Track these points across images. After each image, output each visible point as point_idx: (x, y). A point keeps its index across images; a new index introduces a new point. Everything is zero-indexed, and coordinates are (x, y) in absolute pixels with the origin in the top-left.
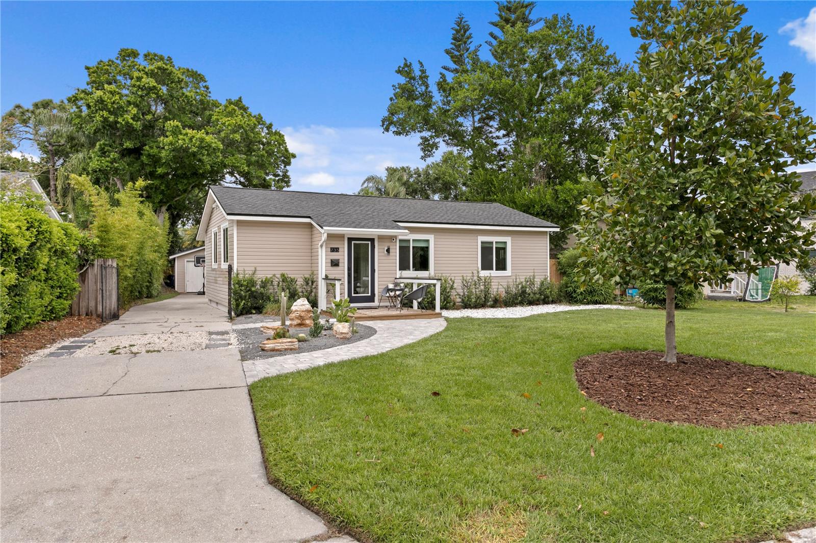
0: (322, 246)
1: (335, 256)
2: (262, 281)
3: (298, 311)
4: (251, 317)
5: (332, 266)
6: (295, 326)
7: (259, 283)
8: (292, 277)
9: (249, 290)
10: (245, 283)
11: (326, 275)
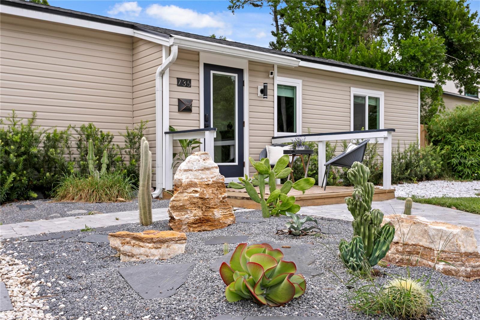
0: (162, 74)
1: (185, 93)
2: (48, 138)
3: (195, 185)
5: (180, 110)
8: (105, 132)
9: (24, 153)
10: (17, 138)
11: (170, 127)
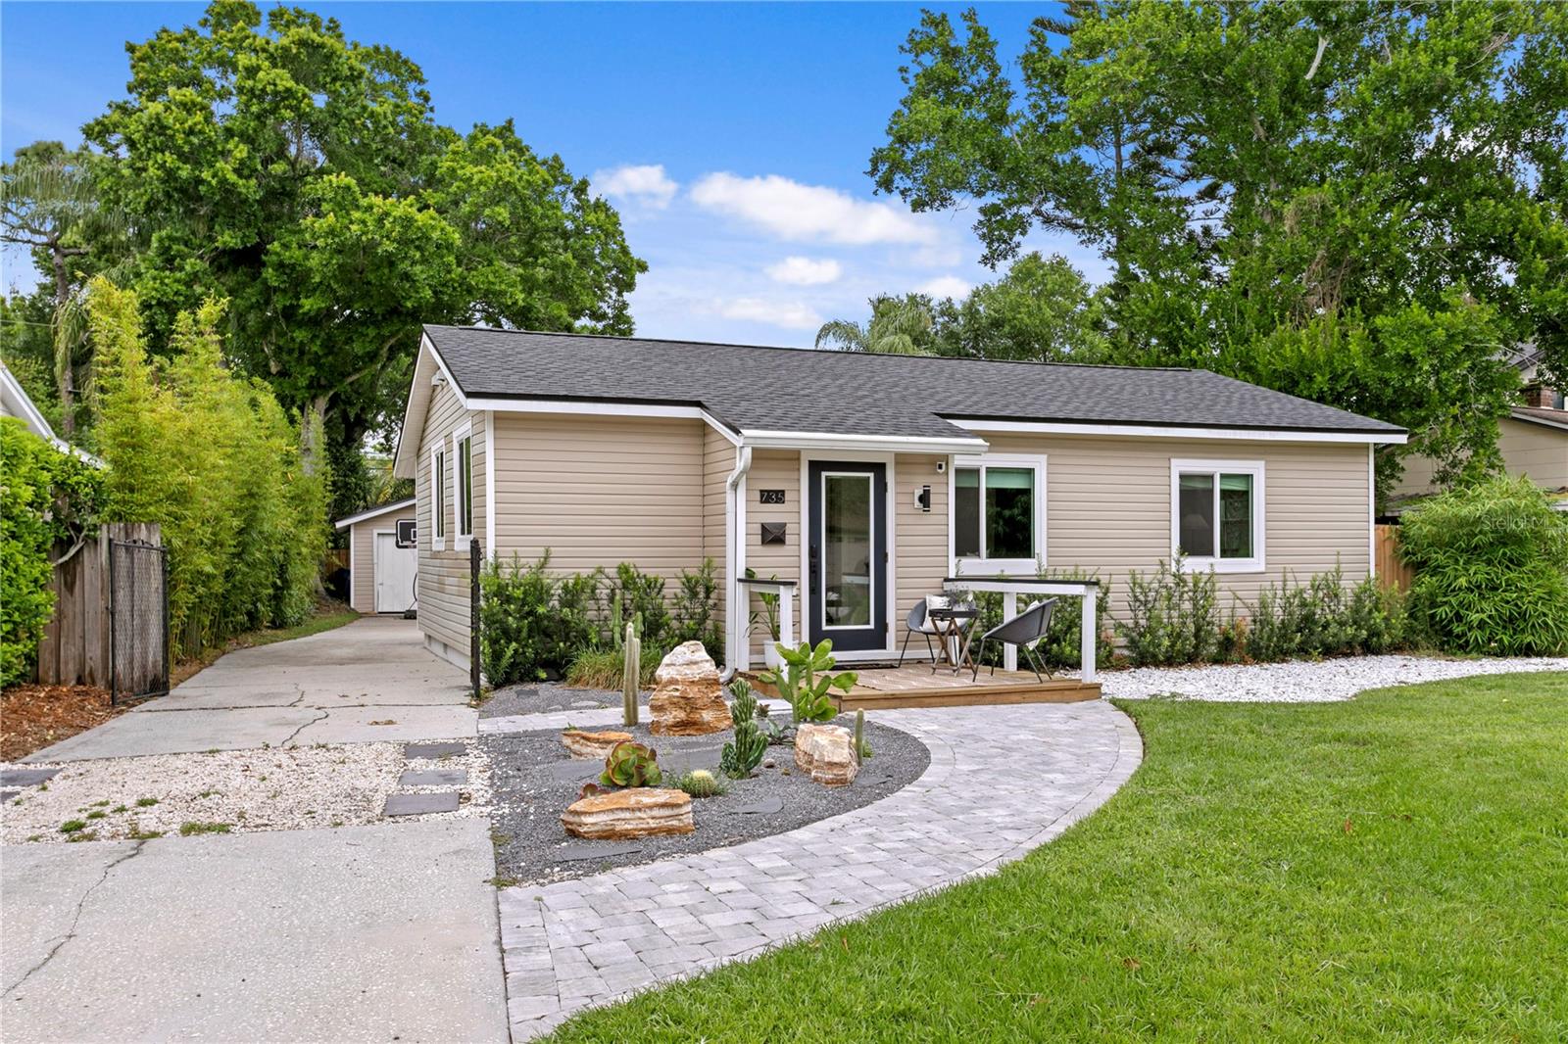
0: (735, 486)
1: (773, 514)
2: (565, 588)
3: (676, 682)
4: (535, 693)
5: (764, 542)
6: (669, 728)
7: (557, 591)
8: (651, 574)
9: (530, 613)
10: (518, 593)
11: (747, 569)
